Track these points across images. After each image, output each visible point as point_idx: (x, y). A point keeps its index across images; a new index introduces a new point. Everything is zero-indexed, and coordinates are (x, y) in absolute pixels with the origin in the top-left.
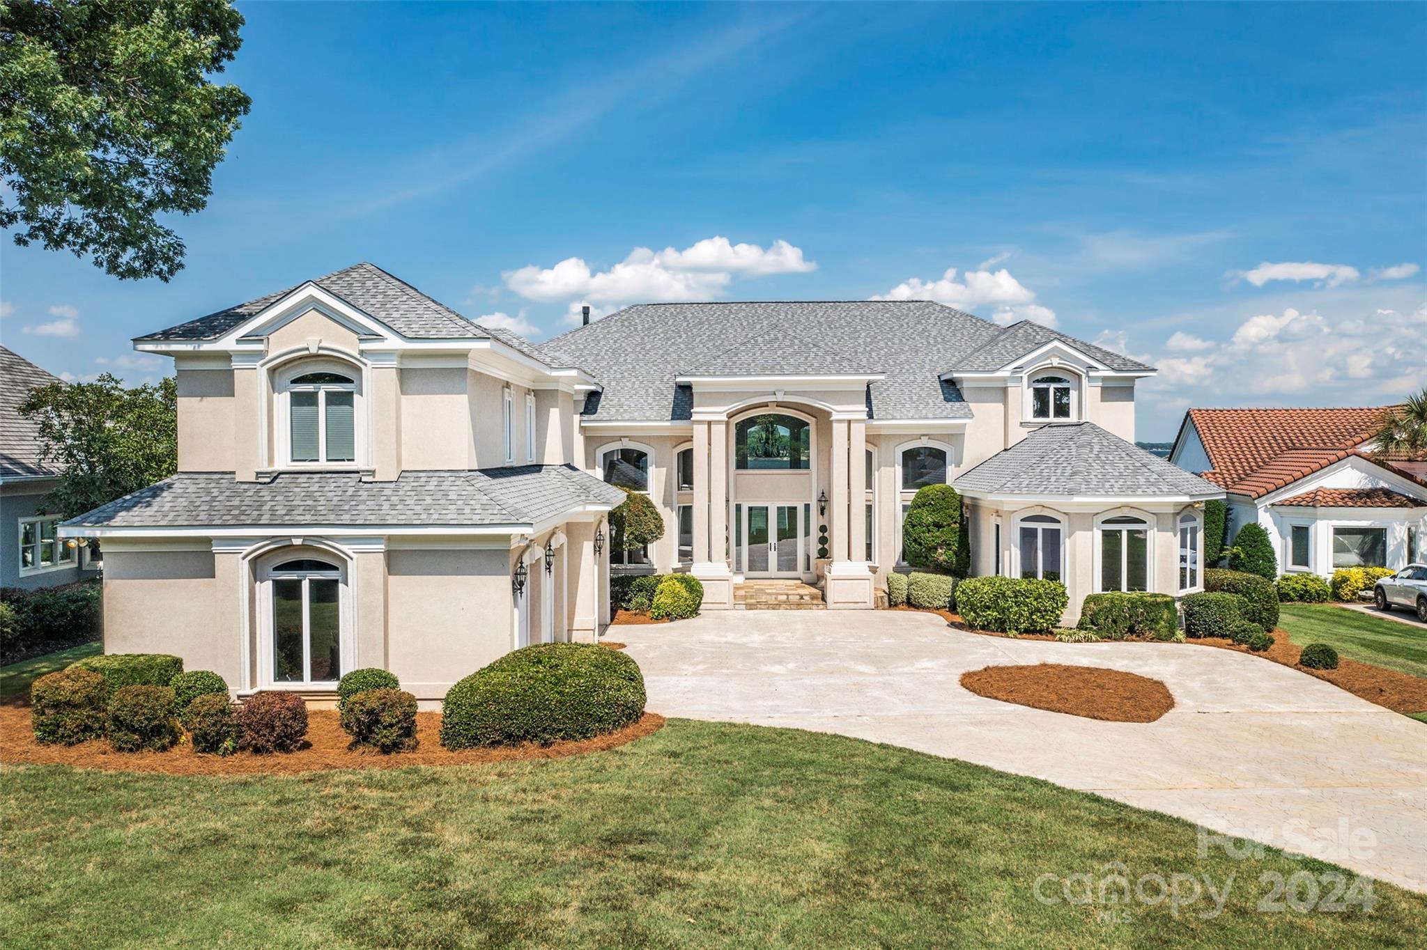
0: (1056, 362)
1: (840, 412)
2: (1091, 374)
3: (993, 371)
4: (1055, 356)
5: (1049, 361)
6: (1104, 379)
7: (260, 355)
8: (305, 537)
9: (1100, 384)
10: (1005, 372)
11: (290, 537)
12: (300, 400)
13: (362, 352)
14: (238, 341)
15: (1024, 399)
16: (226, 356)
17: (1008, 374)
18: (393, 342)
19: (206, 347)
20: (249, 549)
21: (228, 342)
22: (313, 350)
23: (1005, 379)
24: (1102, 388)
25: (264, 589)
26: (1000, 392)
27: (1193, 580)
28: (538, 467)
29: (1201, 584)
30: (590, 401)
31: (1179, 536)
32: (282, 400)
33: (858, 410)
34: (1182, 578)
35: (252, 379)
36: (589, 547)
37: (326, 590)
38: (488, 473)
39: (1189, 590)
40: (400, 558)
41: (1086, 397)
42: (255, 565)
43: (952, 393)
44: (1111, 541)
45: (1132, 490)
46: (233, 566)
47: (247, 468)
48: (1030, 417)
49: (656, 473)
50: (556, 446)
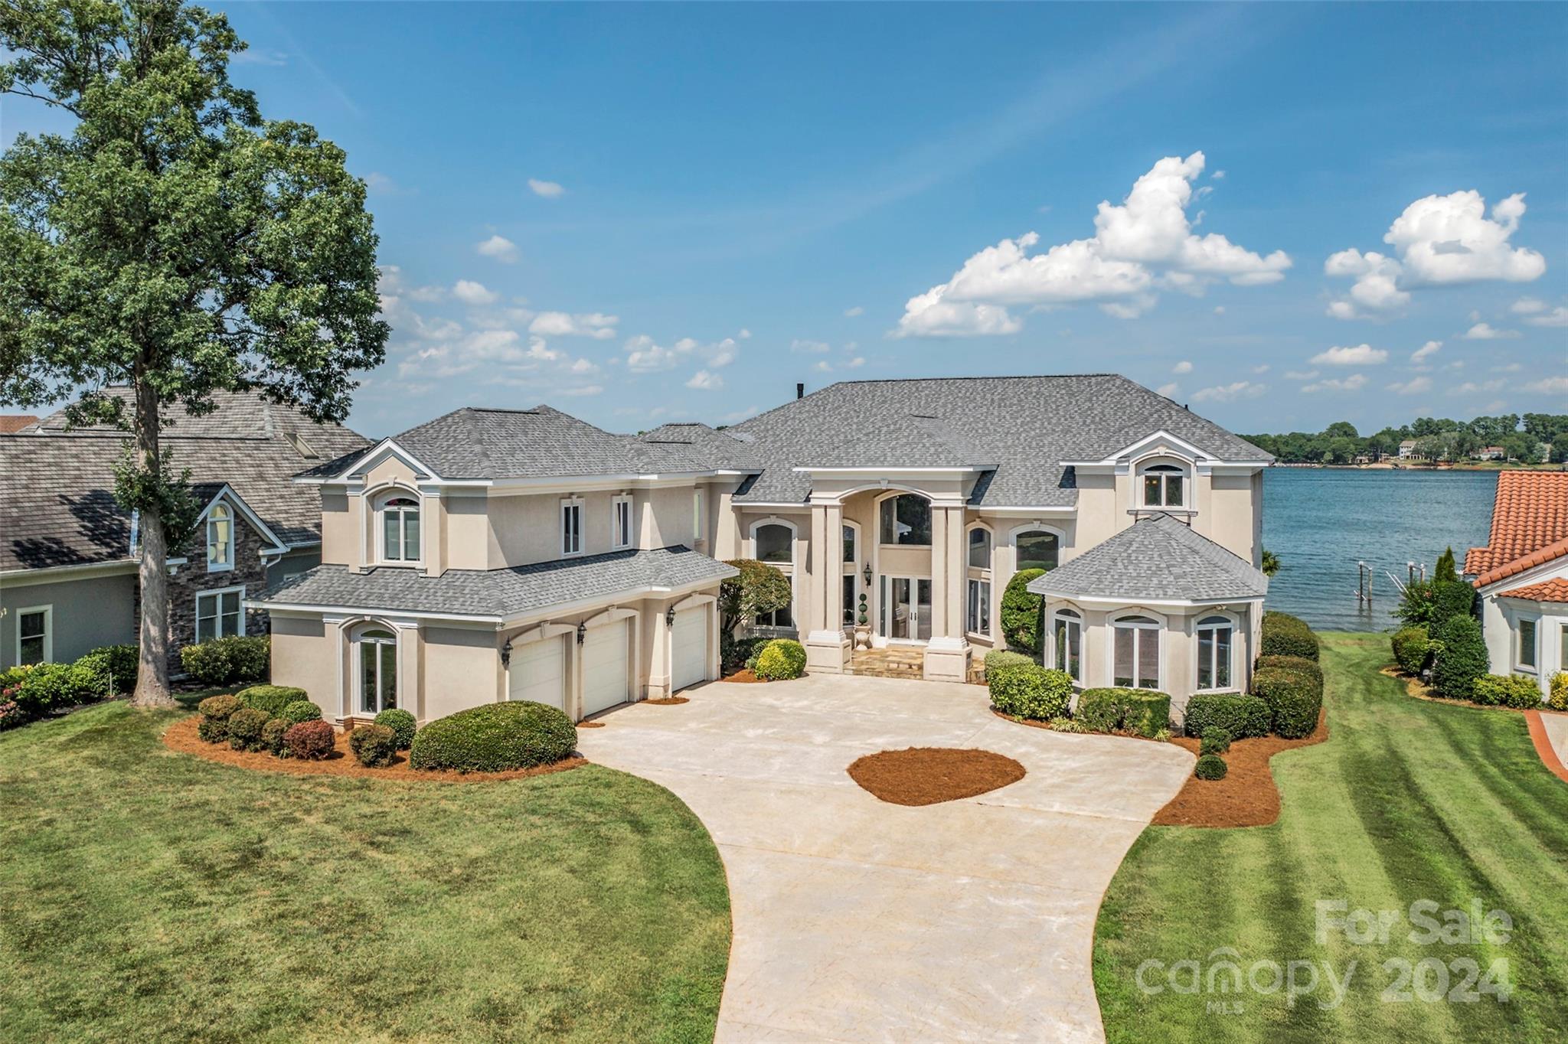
0: (1162, 451)
1: (938, 499)
2: (1198, 464)
3: (1099, 460)
4: (1162, 445)
5: (1156, 451)
6: (1213, 469)
7: (362, 487)
8: (372, 616)
9: (1210, 474)
10: (1111, 462)
11: (363, 615)
12: (391, 517)
13: (420, 487)
14: (349, 478)
15: (1133, 485)
16: (344, 487)
17: (1113, 463)
18: (436, 480)
19: (331, 481)
20: (343, 621)
21: (342, 479)
22: (391, 485)
23: (1113, 468)
24: (1212, 477)
25: (356, 649)
26: (1107, 479)
27: (1223, 681)
28: (633, 552)
29: (1237, 685)
30: (747, 482)
31: (1195, 637)
32: (379, 517)
33: (955, 498)
34: (1204, 678)
35: (358, 502)
36: (660, 618)
37: (390, 652)
38: (521, 570)
39: (1214, 690)
40: (430, 632)
41: (1195, 486)
42: (349, 632)
43: (1069, 478)
44: (1123, 639)
45: (1137, 591)
46: (334, 631)
47: (357, 563)
48: (1140, 504)
49: (798, 547)
50: (648, 534)
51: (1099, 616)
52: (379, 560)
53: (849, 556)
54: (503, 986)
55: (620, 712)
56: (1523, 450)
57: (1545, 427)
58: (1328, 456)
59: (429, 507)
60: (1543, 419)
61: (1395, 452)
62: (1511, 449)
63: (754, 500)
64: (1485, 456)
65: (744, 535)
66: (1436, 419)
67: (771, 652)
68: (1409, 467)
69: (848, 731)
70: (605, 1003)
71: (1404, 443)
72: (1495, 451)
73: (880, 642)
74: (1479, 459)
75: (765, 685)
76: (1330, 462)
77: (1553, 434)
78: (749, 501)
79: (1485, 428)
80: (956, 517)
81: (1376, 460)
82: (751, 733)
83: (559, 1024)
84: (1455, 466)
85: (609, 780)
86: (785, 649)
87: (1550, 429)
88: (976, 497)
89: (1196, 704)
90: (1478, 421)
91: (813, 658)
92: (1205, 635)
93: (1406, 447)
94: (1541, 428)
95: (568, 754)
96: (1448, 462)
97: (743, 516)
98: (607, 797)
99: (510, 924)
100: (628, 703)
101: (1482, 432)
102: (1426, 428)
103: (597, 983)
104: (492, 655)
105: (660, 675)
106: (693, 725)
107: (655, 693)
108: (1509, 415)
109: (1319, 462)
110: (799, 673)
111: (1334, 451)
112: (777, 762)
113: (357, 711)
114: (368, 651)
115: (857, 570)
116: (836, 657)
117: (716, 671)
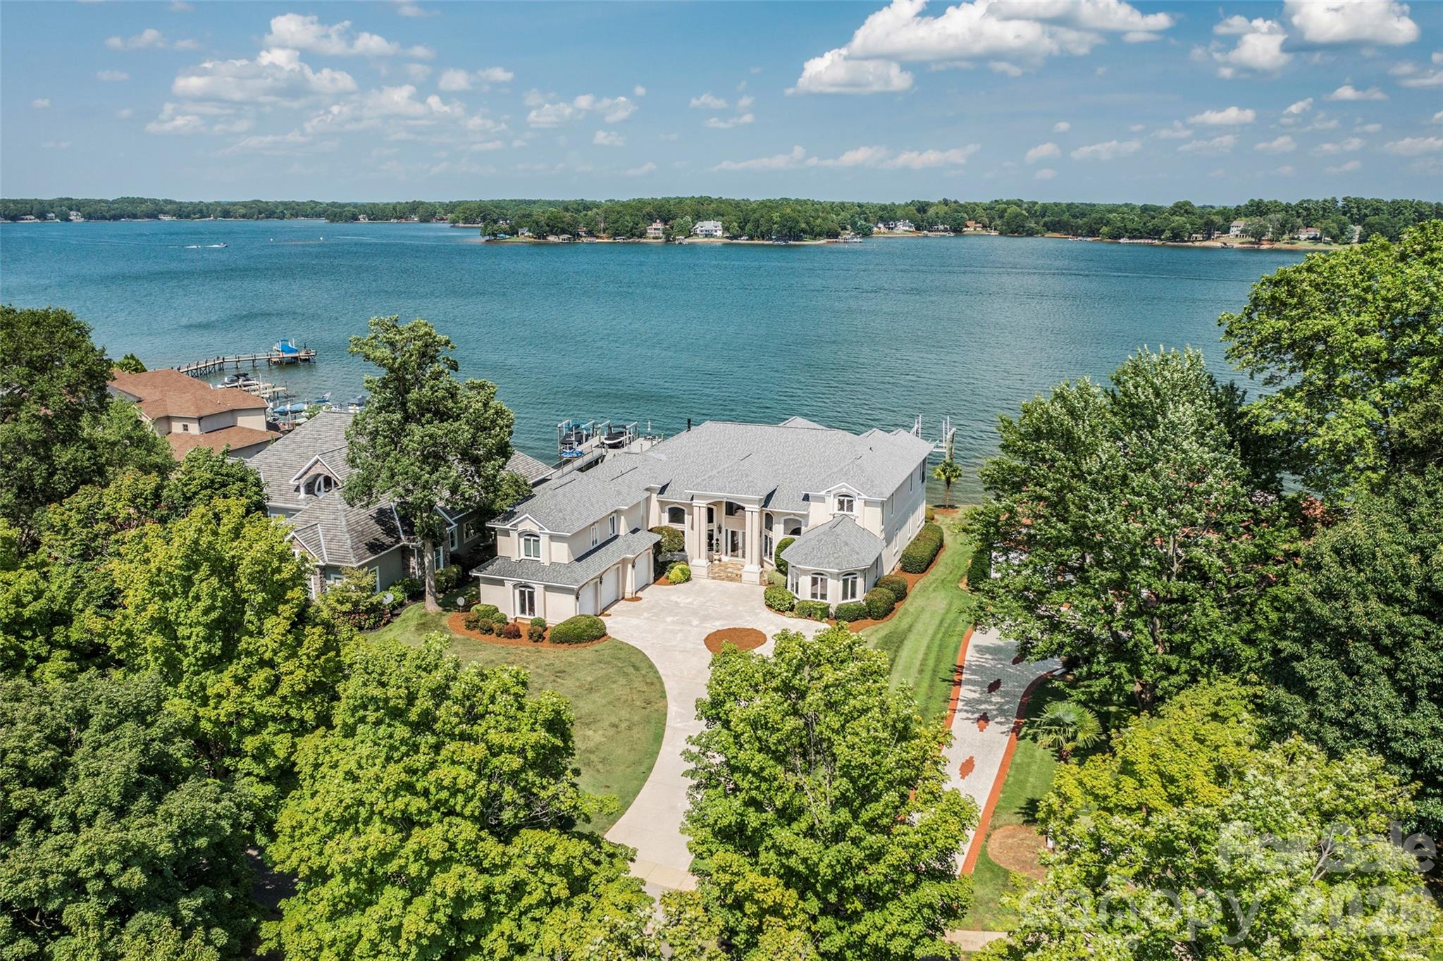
0: (844, 489)
1: (748, 507)
2: (859, 496)
3: (818, 492)
6: (865, 499)
7: (516, 530)
8: (523, 581)
10: (823, 493)
11: (520, 581)
12: (527, 541)
13: (540, 532)
15: (833, 504)
18: (547, 531)
19: (503, 527)
20: (511, 582)
21: (508, 527)
22: (527, 529)
23: (824, 495)
24: (865, 502)
25: (517, 592)
26: (822, 499)
27: (853, 595)
28: (617, 536)
29: (860, 596)
30: (663, 490)
31: (841, 582)
32: (522, 540)
33: (756, 508)
34: (845, 597)
35: (514, 535)
36: (630, 566)
37: (531, 595)
38: (579, 560)
39: (849, 600)
40: (547, 588)
41: (857, 504)
42: (515, 586)
43: (806, 498)
44: (814, 582)
45: (818, 564)
46: (509, 585)
47: (515, 558)
48: (836, 511)
49: (687, 518)
50: (623, 529)
51: (805, 572)
52: (523, 556)
53: (710, 520)
54: (614, 720)
55: (615, 607)
56: (1335, 232)
57: (1359, 210)
58: (1168, 234)
59: (544, 540)
60: (1358, 202)
61: (1227, 231)
62: (1326, 231)
63: (665, 497)
64: (1303, 237)
65: (663, 511)
66: (1266, 200)
67: (675, 572)
68: (1236, 245)
69: (705, 618)
70: (639, 723)
71: (1235, 223)
72: (1313, 232)
73: (725, 559)
74: (1298, 239)
75: (672, 587)
76: (1168, 239)
77: (1366, 215)
78: (664, 497)
79: (1306, 209)
80: (756, 516)
81: (1208, 238)
82: (669, 619)
83: (629, 728)
84: (1277, 245)
85: (621, 646)
86: (682, 570)
87: (1364, 211)
88: (766, 505)
89: (839, 609)
90: (1301, 203)
91: (694, 572)
92: (845, 581)
93: (1238, 225)
94: (1355, 211)
95: (605, 635)
96: (1271, 240)
97: (662, 503)
98: (622, 655)
99: (610, 703)
100: (617, 601)
101: (1305, 213)
102: (1257, 209)
103: (636, 718)
104: (573, 597)
105: (629, 590)
106: (646, 615)
107: (628, 596)
108: (1329, 198)
109: (1160, 239)
110: (688, 580)
111: (1172, 230)
112: (679, 636)
113: (518, 614)
114: (522, 593)
115: (714, 526)
116: (704, 572)
117: (652, 580)
